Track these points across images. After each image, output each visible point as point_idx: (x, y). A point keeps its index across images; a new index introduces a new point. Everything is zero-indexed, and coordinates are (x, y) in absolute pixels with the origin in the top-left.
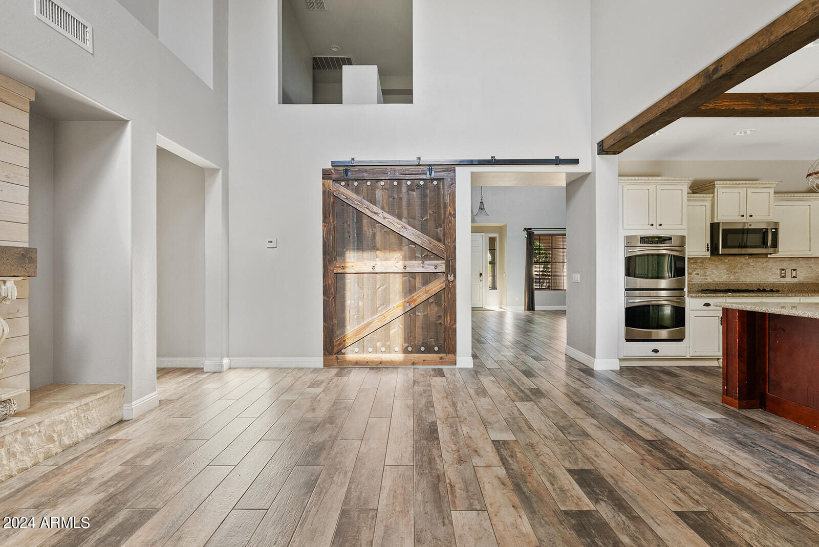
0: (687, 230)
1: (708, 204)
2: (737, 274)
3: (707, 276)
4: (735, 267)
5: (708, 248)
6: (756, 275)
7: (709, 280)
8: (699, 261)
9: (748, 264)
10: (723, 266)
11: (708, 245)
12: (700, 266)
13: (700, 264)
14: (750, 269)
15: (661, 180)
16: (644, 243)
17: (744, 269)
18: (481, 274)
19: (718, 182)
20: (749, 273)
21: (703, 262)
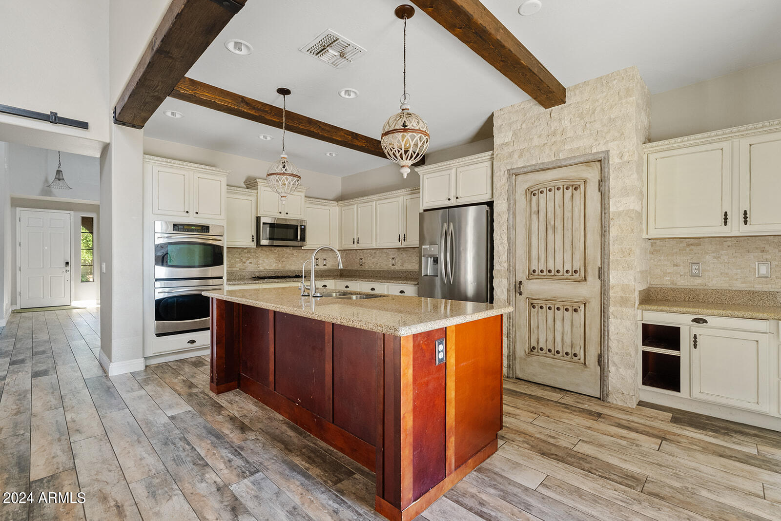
0: (226, 221)
1: (254, 199)
2: (284, 263)
3: (259, 264)
4: (283, 257)
5: (253, 239)
6: (298, 264)
7: (261, 268)
8: (252, 251)
9: (293, 254)
10: (273, 256)
11: (253, 237)
12: (253, 256)
13: (253, 254)
14: (294, 259)
15: (197, 168)
16: (178, 231)
17: (289, 258)
18: (67, 263)
19: (260, 180)
20: (294, 262)
21: (256, 252)
